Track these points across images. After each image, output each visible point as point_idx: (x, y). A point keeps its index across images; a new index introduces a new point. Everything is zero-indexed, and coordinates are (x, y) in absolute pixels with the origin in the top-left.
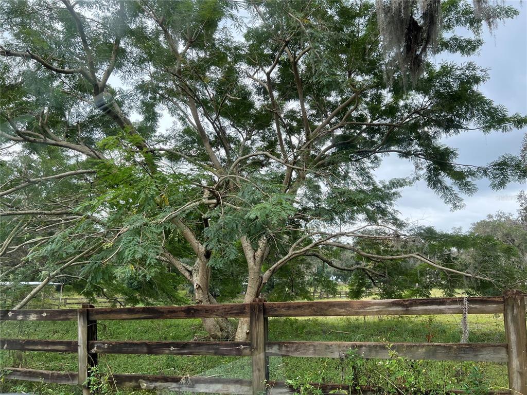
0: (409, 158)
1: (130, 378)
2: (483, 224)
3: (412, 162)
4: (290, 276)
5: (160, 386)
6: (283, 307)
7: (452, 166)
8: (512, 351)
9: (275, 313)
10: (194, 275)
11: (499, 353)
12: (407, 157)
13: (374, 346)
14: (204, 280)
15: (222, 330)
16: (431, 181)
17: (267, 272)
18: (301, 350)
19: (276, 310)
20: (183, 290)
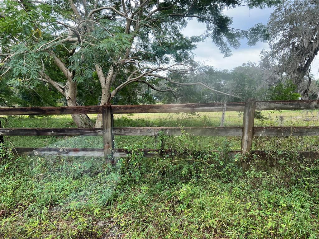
0: (204, 22)
1: (27, 150)
2: (240, 68)
3: (206, 25)
4: (128, 95)
5: (47, 153)
6: (123, 108)
7: (228, 29)
8: (245, 130)
9: (118, 111)
10: (66, 91)
11: (238, 132)
12: (203, 22)
13: (174, 129)
14: (73, 94)
15: (86, 124)
16: (215, 39)
17: (114, 91)
18: (133, 132)
19: (118, 110)
20: (61, 103)
